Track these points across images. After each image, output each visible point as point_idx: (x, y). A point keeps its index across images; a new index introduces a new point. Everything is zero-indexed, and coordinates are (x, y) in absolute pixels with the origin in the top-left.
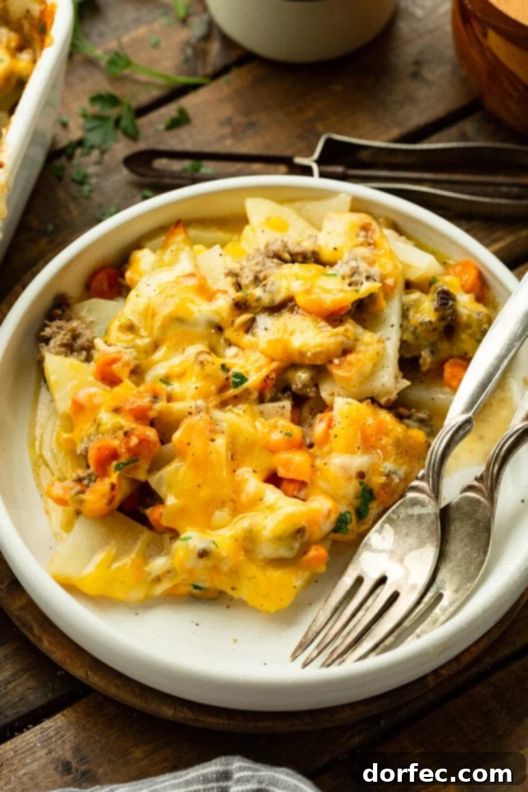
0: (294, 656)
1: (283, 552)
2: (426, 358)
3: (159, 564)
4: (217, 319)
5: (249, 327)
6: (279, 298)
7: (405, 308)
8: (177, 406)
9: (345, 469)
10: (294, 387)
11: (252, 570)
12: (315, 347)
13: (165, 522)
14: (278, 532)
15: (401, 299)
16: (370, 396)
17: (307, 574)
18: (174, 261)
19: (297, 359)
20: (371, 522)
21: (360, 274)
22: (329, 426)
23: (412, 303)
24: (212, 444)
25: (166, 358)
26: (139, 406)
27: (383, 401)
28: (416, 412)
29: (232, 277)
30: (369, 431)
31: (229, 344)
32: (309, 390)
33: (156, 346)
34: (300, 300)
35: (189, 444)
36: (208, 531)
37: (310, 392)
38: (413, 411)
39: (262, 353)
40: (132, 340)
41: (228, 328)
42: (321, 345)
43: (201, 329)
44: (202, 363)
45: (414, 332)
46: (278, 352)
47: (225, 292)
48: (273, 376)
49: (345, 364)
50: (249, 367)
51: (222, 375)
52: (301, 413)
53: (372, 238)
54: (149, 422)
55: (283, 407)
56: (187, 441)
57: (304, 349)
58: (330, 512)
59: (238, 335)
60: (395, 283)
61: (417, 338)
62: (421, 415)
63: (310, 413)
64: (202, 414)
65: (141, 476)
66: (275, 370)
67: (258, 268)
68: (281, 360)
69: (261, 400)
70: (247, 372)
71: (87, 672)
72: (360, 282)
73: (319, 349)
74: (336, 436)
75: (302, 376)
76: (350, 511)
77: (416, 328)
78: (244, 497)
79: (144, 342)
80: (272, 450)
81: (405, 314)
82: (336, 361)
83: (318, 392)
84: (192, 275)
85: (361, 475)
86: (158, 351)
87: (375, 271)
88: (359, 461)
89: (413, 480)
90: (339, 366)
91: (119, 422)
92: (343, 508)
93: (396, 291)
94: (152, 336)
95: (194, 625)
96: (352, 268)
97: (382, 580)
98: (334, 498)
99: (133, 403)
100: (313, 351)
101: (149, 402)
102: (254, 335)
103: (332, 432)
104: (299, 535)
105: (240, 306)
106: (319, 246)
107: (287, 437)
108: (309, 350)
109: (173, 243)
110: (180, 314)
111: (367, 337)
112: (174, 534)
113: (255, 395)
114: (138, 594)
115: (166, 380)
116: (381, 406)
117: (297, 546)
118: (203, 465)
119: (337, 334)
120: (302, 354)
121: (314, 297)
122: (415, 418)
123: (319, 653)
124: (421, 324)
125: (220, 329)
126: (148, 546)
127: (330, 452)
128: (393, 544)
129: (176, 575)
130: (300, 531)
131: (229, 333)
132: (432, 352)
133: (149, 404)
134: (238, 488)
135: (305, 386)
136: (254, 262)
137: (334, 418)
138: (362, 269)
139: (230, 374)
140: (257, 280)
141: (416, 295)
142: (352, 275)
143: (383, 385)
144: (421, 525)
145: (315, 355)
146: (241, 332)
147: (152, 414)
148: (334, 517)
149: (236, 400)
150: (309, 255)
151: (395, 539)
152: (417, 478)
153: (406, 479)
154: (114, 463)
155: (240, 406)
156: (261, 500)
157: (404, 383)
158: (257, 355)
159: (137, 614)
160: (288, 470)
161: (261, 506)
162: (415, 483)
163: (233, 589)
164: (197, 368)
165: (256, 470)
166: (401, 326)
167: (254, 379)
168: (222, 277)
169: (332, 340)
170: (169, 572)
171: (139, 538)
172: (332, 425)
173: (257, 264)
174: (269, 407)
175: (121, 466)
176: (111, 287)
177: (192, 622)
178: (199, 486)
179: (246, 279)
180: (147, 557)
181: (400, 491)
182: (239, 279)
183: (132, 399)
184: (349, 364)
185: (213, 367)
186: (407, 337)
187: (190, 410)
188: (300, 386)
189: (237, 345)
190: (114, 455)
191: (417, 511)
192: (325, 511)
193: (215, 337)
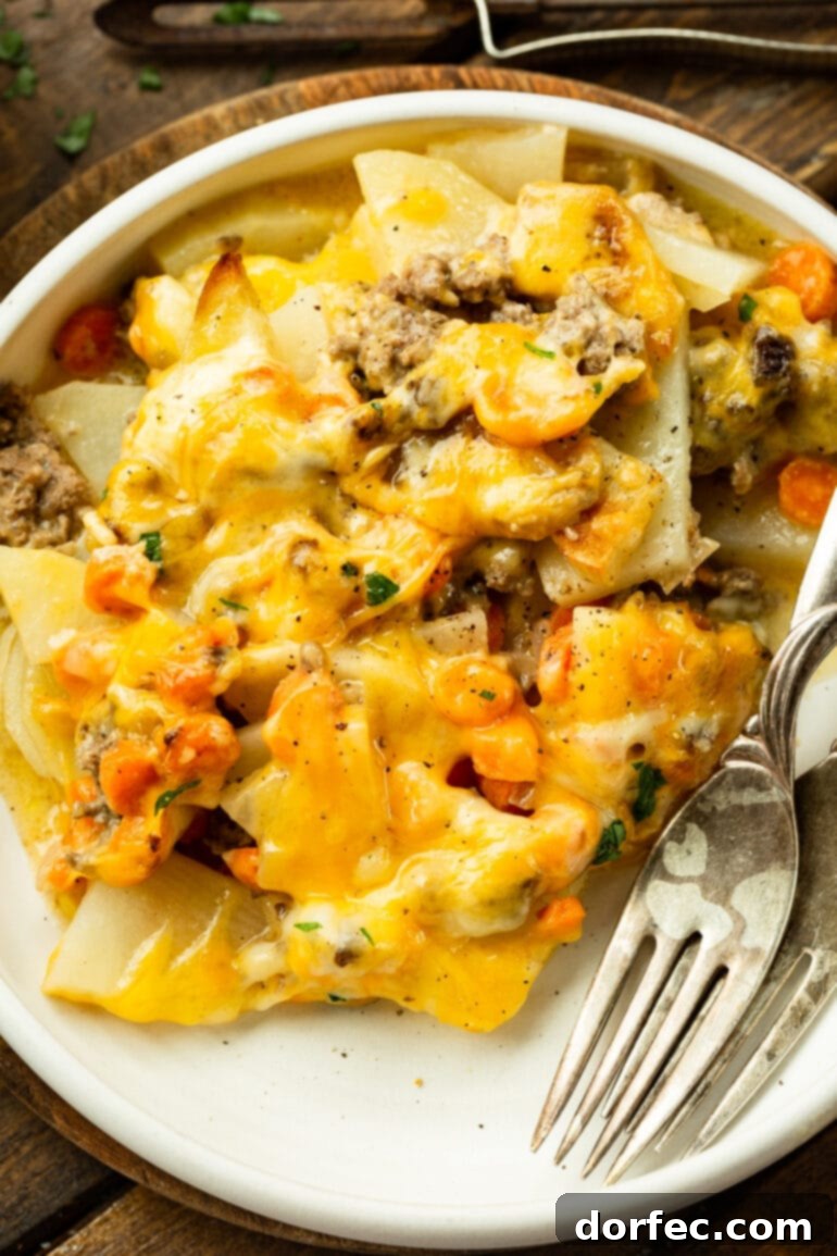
0: (538, 1140)
1: (500, 925)
2: (744, 472)
3: (258, 959)
4: (323, 459)
5: (390, 470)
6: (446, 412)
7: (696, 378)
8: (262, 656)
9: (604, 750)
10: (490, 581)
11: (443, 961)
12: (526, 514)
13: (263, 881)
14: (488, 893)
15: (687, 360)
16: (640, 580)
17: (546, 949)
18: (226, 340)
19: (492, 531)
20: (659, 821)
21: (602, 340)
22: (567, 665)
23: (710, 370)
24: (339, 734)
25: (228, 549)
26: (189, 679)
27: (668, 589)
28: (731, 578)
29: (346, 360)
30: (646, 670)
31: (354, 504)
32: (519, 585)
33: (208, 520)
34: (486, 414)
35: (296, 743)
36: (350, 900)
37: (523, 588)
38: (725, 577)
39: (420, 522)
40: (162, 510)
41: (348, 475)
42: (537, 510)
43: (295, 484)
44: (303, 570)
45: (717, 430)
46: (453, 521)
47: (336, 401)
48: (448, 564)
49: (590, 539)
50: (398, 561)
51: (346, 584)
52: (507, 616)
53: (618, 240)
54: (210, 703)
55: (473, 627)
56: (291, 739)
57: (504, 517)
58: (583, 836)
59: (369, 487)
60: (673, 337)
61: (724, 439)
62: (742, 585)
63: (525, 617)
64: (315, 676)
65: (208, 801)
66: (451, 554)
67: (395, 336)
68: (460, 535)
69: (428, 613)
70: (394, 572)
71: (144, 1172)
72: (605, 358)
73: (534, 518)
74: (582, 688)
75: (504, 556)
76: (621, 817)
77: (720, 421)
78: (413, 820)
79: (184, 512)
80: (460, 724)
81: (695, 395)
82: (571, 534)
83: (538, 587)
84: (264, 373)
85: (637, 748)
86: (212, 531)
87: (632, 329)
88: (633, 727)
89: (737, 737)
90: (578, 543)
91: (151, 711)
92: (608, 816)
93: (676, 349)
94: (197, 500)
95: (338, 1056)
96: (586, 331)
97: (694, 938)
98: (589, 803)
99: (177, 675)
100: (522, 520)
101: (206, 667)
102: (399, 485)
103: (575, 678)
104: (528, 891)
105: (367, 433)
106: (513, 265)
107: (483, 702)
108: (514, 518)
109: (221, 302)
110: (251, 461)
111: (628, 470)
112: (285, 903)
113: (415, 610)
114: (226, 1013)
115: (233, 601)
116: (664, 599)
117: (525, 909)
118: (327, 778)
119: (567, 488)
120: (499, 524)
121: (513, 416)
122: (728, 591)
123: (585, 1123)
124: (731, 411)
125: (331, 475)
126: (234, 919)
127: (573, 717)
128: (708, 864)
129: (295, 982)
130: (529, 884)
131: (352, 485)
132: (755, 458)
133: (208, 671)
134: (397, 804)
135: (511, 579)
136: (385, 322)
137: (575, 651)
138: (606, 329)
139: (362, 580)
140: (397, 367)
141: (715, 351)
142: (588, 344)
143: (667, 564)
144: (759, 825)
145: (526, 527)
146: (375, 482)
147: (219, 688)
148: (591, 844)
149: (378, 625)
150: (495, 286)
151: (710, 853)
152: (744, 732)
153: (723, 737)
154: (154, 794)
155: (387, 634)
156: (448, 826)
157: (706, 546)
158: (412, 529)
159: (226, 1043)
160: (493, 766)
161: (448, 837)
162: (742, 741)
163: (408, 999)
164: (295, 579)
165: (430, 761)
166: (691, 421)
167: (411, 582)
168: (325, 359)
169: (560, 497)
170: (281, 976)
171: (216, 905)
172: (574, 663)
173: (393, 326)
174: (444, 627)
175: (167, 799)
176: (102, 347)
177: (335, 1050)
178: (323, 818)
179: (374, 366)
180: (234, 939)
181: (712, 761)
182: (360, 361)
183: (174, 667)
184: (598, 537)
185: (327, 576)
186: (707, 439)
187: (291, 662)
188: (501, 581)
189: (368, 507)
190: (151, 776)
191: (749, 797)
192: (572, 837)
193: (323, 494)
